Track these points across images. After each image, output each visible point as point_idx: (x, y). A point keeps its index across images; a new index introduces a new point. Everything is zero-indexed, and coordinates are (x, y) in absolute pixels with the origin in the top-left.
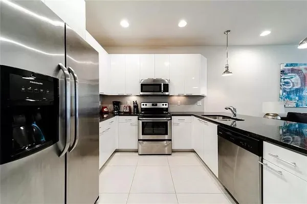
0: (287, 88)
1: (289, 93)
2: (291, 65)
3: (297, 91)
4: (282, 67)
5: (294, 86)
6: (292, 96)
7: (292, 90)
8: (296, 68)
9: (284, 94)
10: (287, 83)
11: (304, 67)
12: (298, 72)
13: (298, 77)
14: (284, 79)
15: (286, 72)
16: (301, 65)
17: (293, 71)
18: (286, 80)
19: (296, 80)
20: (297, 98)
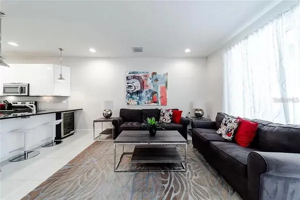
0: (131, 90)
1: (132, 94)
2: (133, 73)
3: (138, 93)
4: (127, 75)
5: (135, 89)
6: (134, 96)
7: (134, 91)
8: (136, 75)
9: (128, 94)
10: (130, 86)
11: (143, 74)
12: (138, 78)
13: (138, 82)
14: (128, 83)
15: (130, 78)
16: (140, 73)
17: (134, 77)
18: (129, 84)
19: (137, 84)
20: (138, 98)
